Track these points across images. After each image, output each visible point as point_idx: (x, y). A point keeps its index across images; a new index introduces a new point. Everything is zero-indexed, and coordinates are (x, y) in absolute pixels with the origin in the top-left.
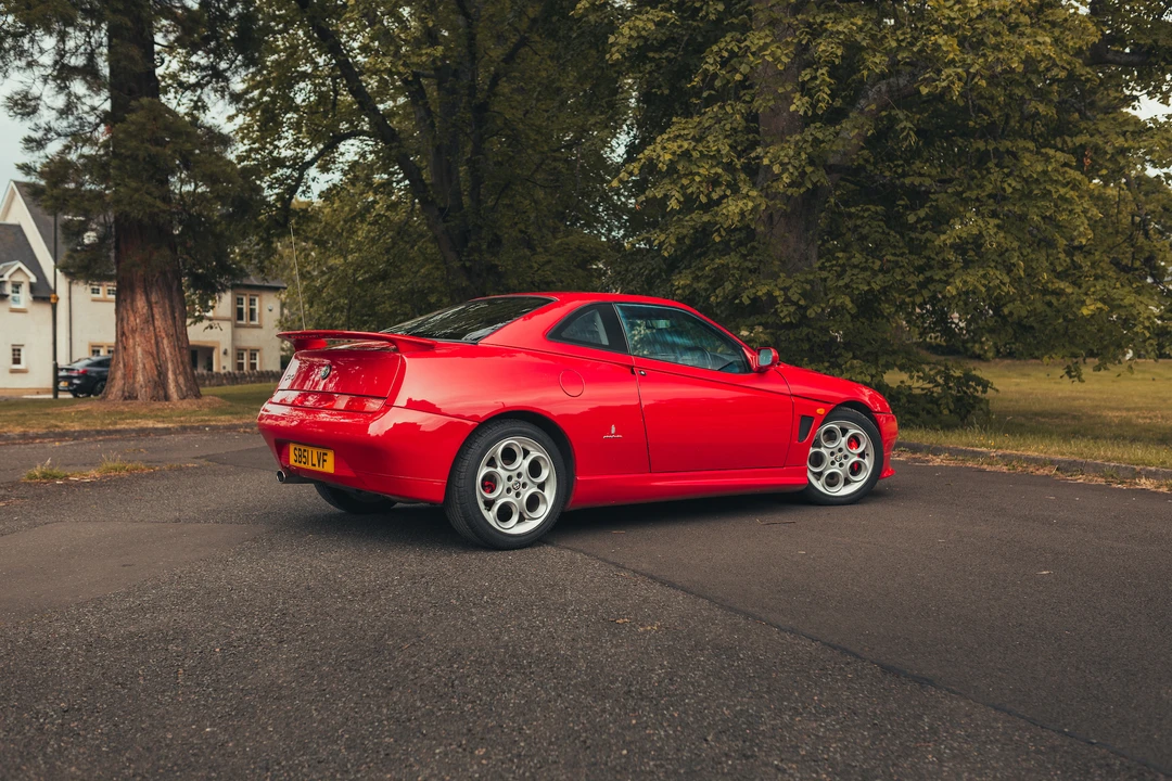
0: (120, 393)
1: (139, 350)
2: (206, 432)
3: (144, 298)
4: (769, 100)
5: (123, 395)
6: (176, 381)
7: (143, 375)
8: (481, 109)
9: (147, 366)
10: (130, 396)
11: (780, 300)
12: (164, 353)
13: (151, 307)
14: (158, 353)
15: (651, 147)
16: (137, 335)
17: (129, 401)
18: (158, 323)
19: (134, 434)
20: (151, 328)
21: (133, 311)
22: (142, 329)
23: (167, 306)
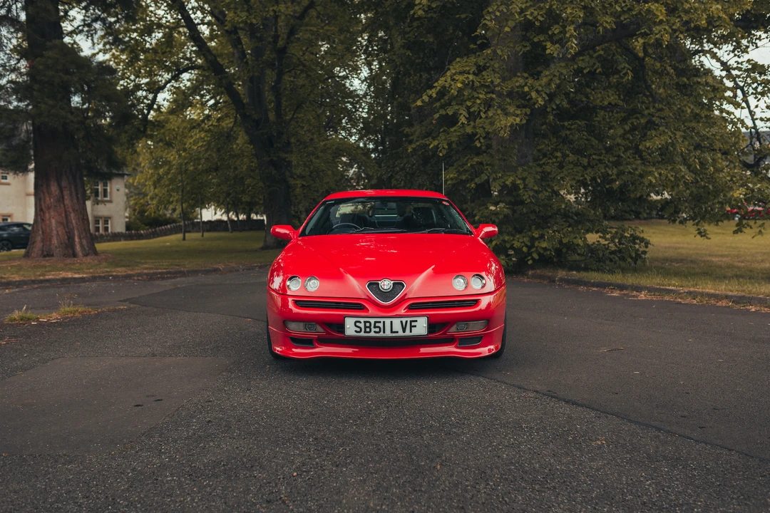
0: (40, 252)
1: (53, 221)
2: (110, 280)
3: (56, 184)
4: (526, 46)
5: (42, 253)
6: (82, 246)
7: (57, 239)
8: (282, 52)
9: (60, 233)
10: (47, 254)
11: (521, 187)
12: (72, 223)
13: (61, 191)
14: (67, 223)
15: (443, 79)
16: (51, 210)
17: (47, 258)
18: (67, 202)
19: (59, 283)
20: (62, 206)
21: (48, 193)
22: (55, 206)
23: (73, 189)
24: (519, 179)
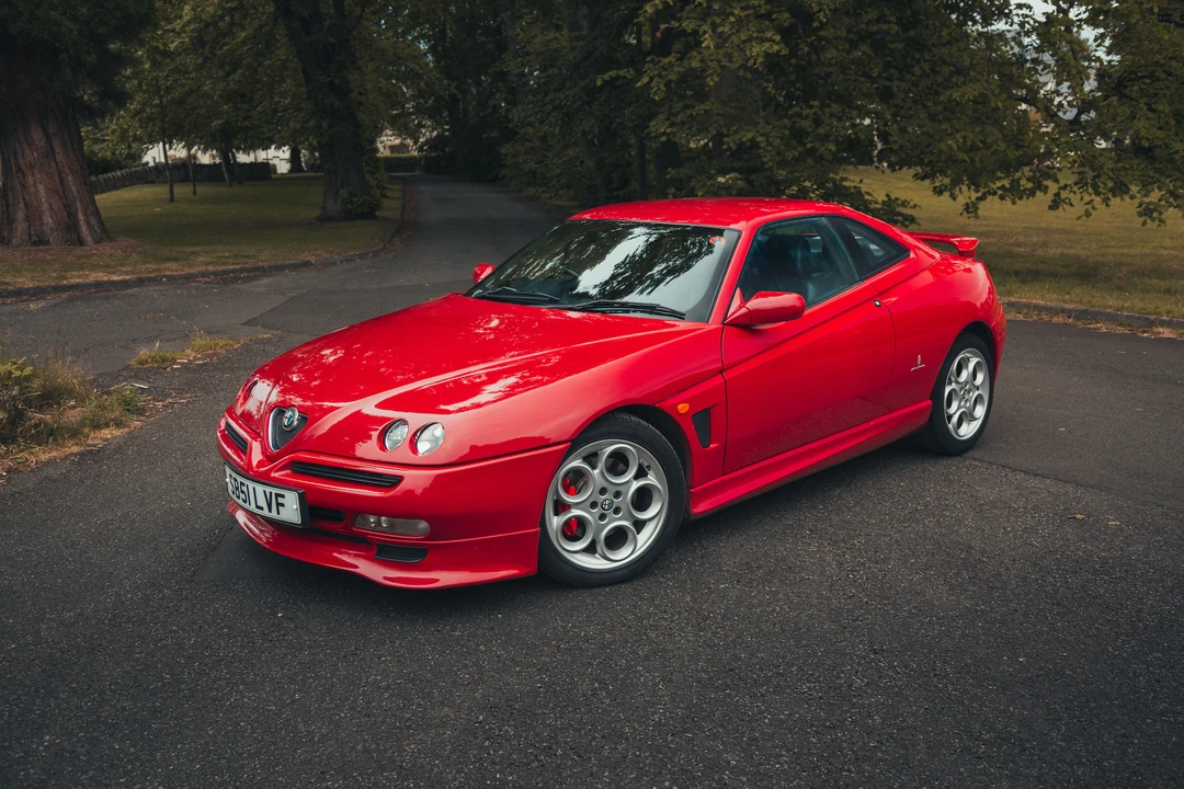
0: (25, 237)
1: (41, 188)
5: (30, 239)
6: (88, 222)
7: (51, 217)
9: (55, 207)
10: (41, 241)
12: (71, 191)
13: (49, 141)
14: (64, 192)
16: (36, 171)
17: (41, 247)
18: (60, 158)
20: (53, 164)
21: (28, 143)
22: (42, 164)
23: (66, 137)
24: (762, 135)
